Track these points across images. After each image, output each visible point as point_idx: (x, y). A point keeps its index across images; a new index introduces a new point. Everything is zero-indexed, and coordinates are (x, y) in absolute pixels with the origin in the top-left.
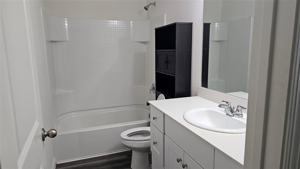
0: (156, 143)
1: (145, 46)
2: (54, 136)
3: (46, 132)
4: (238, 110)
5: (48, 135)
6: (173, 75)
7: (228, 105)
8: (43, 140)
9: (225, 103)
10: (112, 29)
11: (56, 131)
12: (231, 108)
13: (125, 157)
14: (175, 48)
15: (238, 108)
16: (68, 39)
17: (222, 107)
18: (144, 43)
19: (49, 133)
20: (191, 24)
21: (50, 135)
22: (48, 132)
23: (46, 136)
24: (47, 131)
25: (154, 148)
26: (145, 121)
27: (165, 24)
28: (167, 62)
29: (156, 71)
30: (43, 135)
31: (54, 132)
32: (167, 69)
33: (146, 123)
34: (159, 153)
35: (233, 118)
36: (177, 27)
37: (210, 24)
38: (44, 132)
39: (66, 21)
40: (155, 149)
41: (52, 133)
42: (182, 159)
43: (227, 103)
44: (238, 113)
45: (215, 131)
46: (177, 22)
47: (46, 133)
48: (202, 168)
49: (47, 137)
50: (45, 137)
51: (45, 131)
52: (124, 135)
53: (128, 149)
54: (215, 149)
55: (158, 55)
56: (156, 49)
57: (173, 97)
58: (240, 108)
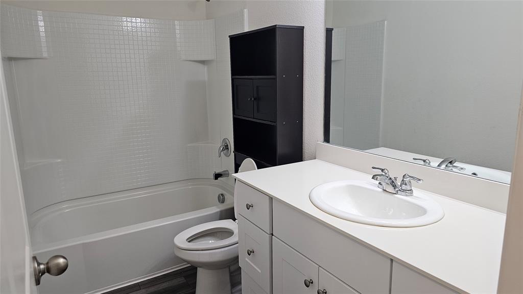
0: (253, 252)
1: (204, 69)
2: (62, 270)
3: (42, 264)
4: (403, 182)
5: (48, 270)
6: (272, 124)
7: (384, 174)
8: (38, 282)
9: (380, 172)
10: (140, 34)
11: (64, 258)
12: (390, 179)
13: (180, 280)
14: (274, 74)
15: (405, 179)
16: (45, 55)
17: (378, 179)
18: (203, 62)
19: (49, 265)
20: (301, 29)
21: (53, 270)
22: (47, 263)
23: (43, 273)
24: (45, 262)
25: (247, 262)
26: (215, 209)
27: (247, 29)
28: (257, 99)
29: (235, 116)
30: (38, 273)
31: (61, 261)
32: (258, 111)
33: (217, 212)
34: (260, 271)
35: (397, 198)
36: (278, 33)
37: (332, 29)
38: (39, 264)
39: (40, 18)
40: (251, 263)
41: (58, 264)
42: (315, 281)
43: (382, 170)
44: (404, 187)
45: (381, 225)
46: (278, 25)
47: (42, 267)
48: (356, 293)
49: (46, 274)
50: (42, 275)
51: (40, 261)
52: (181, 240)
53: (185, 265)
54: (392, 260)
55: (237, 86)
56: (233, 74)
57: (274, 163)
58: (407, 180)
